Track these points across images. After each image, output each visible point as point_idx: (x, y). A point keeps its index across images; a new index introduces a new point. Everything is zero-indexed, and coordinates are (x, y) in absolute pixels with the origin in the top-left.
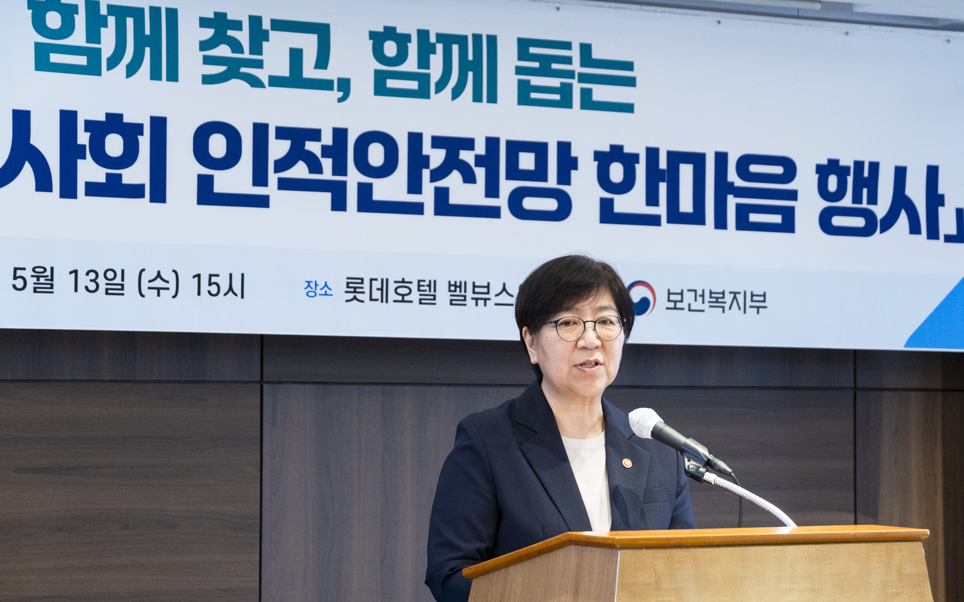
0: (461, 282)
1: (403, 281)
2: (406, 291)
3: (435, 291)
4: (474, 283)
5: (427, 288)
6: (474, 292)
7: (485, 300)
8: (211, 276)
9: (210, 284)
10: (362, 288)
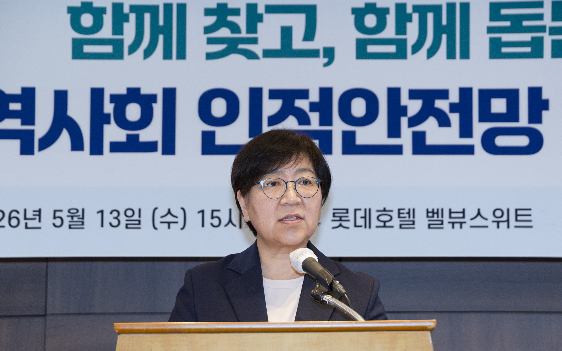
0: (438, 210)
1: (384, 210)
2: (387, 218)
3: (414, 217)
4: (450, 210)
5: (407, 215)
6: (450, 217)
7: (461, 223)
8: (213, 211)
9: (213, 218)
10: (347, 217)
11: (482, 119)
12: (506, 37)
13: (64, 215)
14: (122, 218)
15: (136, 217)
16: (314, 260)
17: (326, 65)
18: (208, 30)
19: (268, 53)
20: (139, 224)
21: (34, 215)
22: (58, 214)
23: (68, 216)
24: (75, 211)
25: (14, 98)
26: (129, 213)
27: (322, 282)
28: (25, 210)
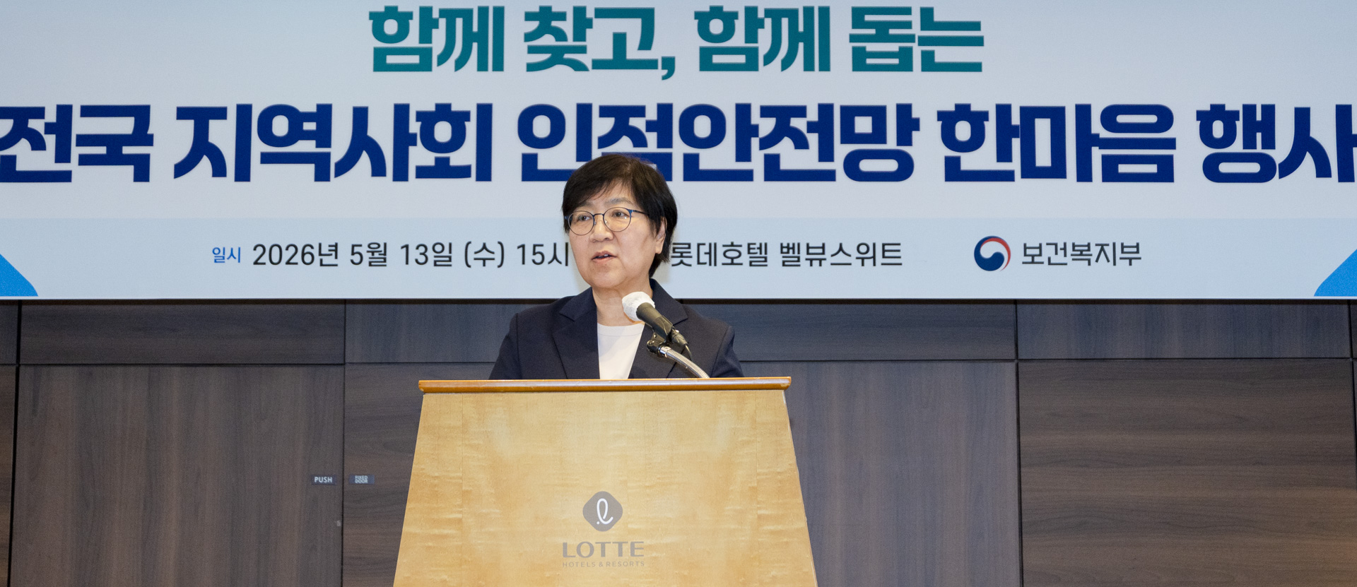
0: (794, 245)
1: (732, 245)
2: (736, 254)
3: (766, 253)
4: (808, 245)
5: (758, 251)
6: (808, 253)
7: (820, 260)
8: (535, 246)
9: (535, 253)
10: (689, 252)
11: (845, 140)
12: (871, 47)
13: (363, 250)
14: (430, 254)
15: (446, 253)
16: (651, 306)
17: (665, 78)
18: (529, 37)
19: (599, 64)
20: (450, 261)
21: (330, 250)
22: (356, 249)
23: (368, 252)
24: (376, 246)
25: (308, 117)
26: (438, 248)
27: (660, 332)
28: (320, 245)
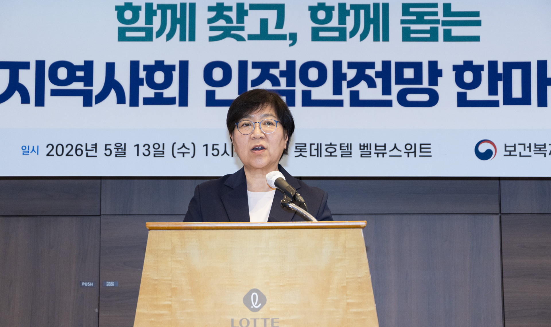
0: (367, 144)
1: (331, 144)
2: (333, 150)
4: (376, 144)
5: (346, 148)
6: (376, 150)
7: (383, 154)
8: (213, 145)
9: (213, 149)
10: (305, 149)
11: (397, 83)
12: (413, 27)
13: (112, 147)
14: (152, 149)
15: (161, 149)
17: (291, 45)
18: (210, 21)
19: (252, 37)
20: (163, 154)
21: (92, 147)
22: (108, 147)
23: (115, 148)
24: (119, 145)
25: (79, 68)
26: (156, 146)
27: (288, 194)
28: (86, 144)
